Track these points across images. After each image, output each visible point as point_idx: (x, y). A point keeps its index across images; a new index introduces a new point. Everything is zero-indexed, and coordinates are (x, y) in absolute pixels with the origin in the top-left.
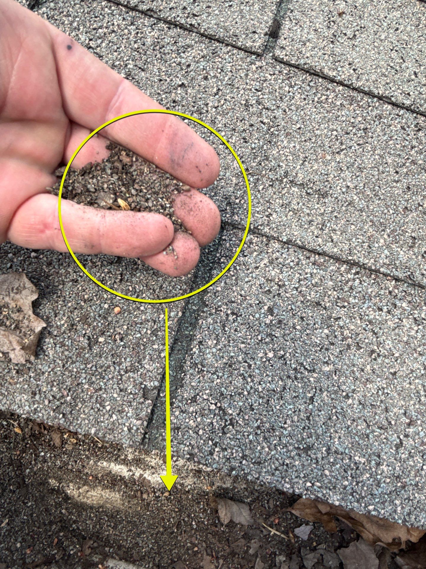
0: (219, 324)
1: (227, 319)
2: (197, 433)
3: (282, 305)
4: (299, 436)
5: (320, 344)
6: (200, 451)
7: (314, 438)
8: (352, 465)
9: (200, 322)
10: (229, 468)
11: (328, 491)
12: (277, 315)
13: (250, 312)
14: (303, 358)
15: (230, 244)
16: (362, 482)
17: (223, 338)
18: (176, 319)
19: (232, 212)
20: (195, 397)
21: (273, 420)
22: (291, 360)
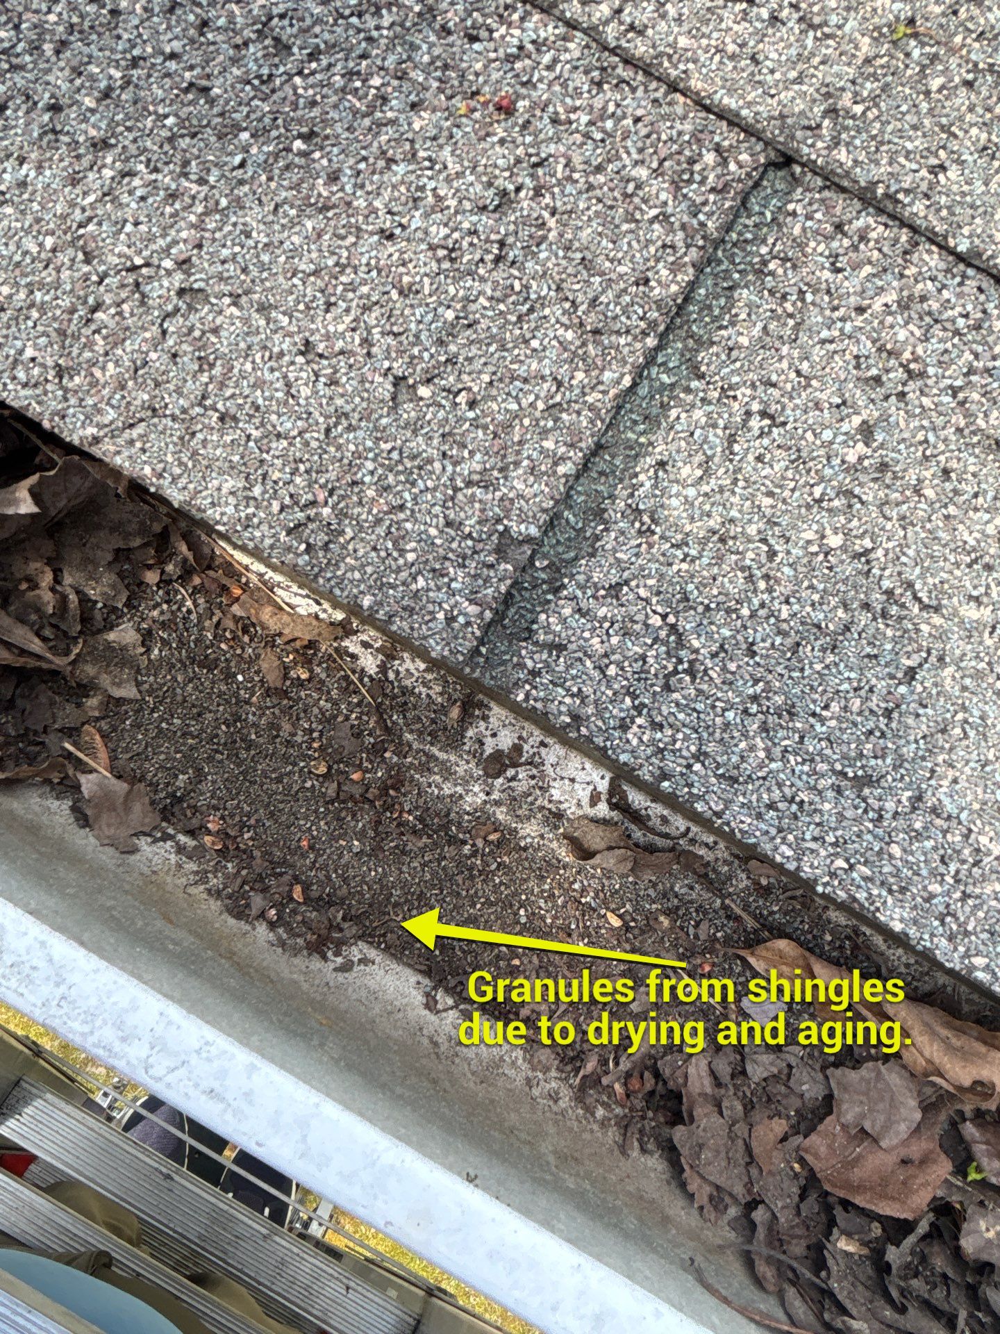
0: (719, 432)
1: (745, 422)
2: (602, 670)
3: (902, 424)
4: (853, 746)
5: (974, 550)
6: (599, 714)
7: (889, 761)
8: (966, 852)
9: (673, 413)
10: (658, 773)
11: (884, 893)
12: (882, 446)
13: (810, 421)
14: (918, 570)
15: (804, 229)
16: (978, 897)
17: (722, 470)
18: (613, 392)
19: (833, 138)
20: (619, 585)
21: (797, 690)
22: (883, 569)
